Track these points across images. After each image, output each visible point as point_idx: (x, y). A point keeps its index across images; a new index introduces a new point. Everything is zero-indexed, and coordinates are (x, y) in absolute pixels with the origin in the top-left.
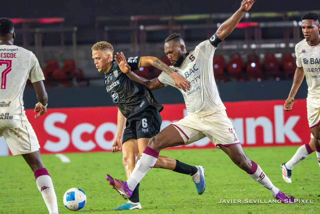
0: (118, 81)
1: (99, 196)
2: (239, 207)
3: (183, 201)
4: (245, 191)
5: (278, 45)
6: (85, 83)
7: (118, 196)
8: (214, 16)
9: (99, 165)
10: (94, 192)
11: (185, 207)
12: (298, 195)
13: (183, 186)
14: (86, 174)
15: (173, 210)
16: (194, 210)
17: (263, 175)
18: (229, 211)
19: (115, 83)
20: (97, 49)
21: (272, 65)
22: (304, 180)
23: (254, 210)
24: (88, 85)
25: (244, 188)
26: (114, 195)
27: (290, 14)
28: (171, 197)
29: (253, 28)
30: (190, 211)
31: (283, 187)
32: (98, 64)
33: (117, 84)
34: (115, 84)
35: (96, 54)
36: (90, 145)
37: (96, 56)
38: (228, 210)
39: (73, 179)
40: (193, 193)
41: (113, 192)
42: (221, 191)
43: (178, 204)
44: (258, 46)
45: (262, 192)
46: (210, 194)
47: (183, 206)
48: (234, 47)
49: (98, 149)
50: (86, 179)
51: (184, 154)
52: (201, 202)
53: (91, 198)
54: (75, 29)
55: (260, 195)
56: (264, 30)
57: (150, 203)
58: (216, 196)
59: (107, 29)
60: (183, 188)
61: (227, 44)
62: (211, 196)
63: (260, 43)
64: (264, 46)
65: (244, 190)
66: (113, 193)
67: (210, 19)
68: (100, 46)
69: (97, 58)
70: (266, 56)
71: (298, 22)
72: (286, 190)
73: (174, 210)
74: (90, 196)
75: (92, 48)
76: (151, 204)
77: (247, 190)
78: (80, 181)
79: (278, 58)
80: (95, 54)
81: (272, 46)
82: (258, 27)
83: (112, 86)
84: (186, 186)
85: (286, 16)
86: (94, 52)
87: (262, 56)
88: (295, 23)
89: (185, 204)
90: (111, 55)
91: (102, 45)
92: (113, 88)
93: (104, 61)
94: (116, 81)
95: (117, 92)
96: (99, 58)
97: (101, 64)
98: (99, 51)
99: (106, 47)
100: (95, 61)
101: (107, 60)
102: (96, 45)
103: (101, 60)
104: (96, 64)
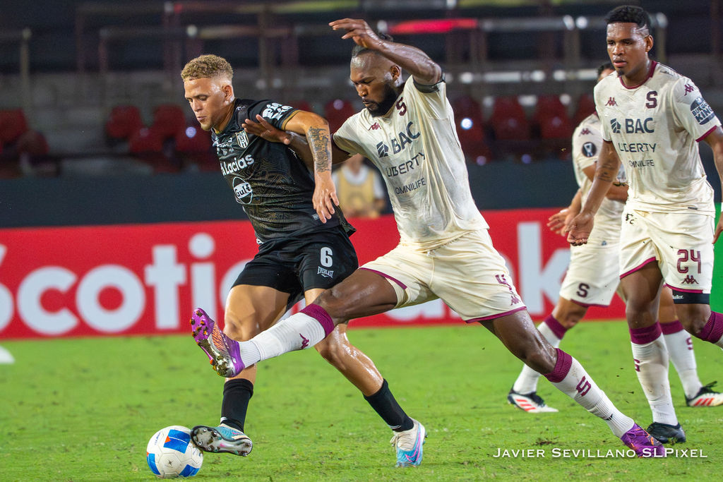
0: (250, 156)
1: (86, 447)
2: (433, 471)
3: (294, 457)
4: (447, 433)
5: (526, 76)
6: (48, 168)
7: (132, 446)
9: (85, 371)
10: (74, 436)
11: (299, 473)
12: (576, 442)
13: (295, 421)
14: (55, 393)
17: (587, 383)
19: (243, 160)
20: (196, 76)
21: (512, 123)
24: (58, 172)
26: (125, 442)
28: (264, 448)
29: (465, 33)
31: (538, 422)
32: (203, 111)
33: (249, 163)
34: (242, 164)
35: (196, 87)
36: (63, 321)
37: (197, 92)
39: (21, 403)
40: (320, 438)
41: (122, 437)
43: (281, 465)
44: (478, 77)
45: (489, 434)
46: (361, 439)
47: (295, 470)
49: (83, 330)
50: (54, 404)
52: (340, 459)
53: (66, 451)
54: (26, 34)
55: (483, 442)
56: (493, 36)
57: (214, 463)
58: (376, 446)
59: (104, 33)
60: (294, 425)
62: (364, 446)
63: (483, 71)
64: (492, 77)
65: (445, 430)
66: (120, 439)
67: (361, 10)
68: (203, 68)
69: (198, 97)
70: (498, 103)
71: (575, 17)
72: (547, 430)
73: (273, 479)
74: (63, 445)
75: (183, 73)
76: (216, 465)
77: (452, 431)
78: (39, 410)
79: (529, 108)
81: (513, 77)
82: (478, 30)
83: (235, 167)
84: (301, 421)
87: (488, 102)
88: (568, 22)
89: (300, 464)
90: (231, 86)
91: (208, 65)
92: (237, 172)
93: (216, 103)
94: (244, 156)
95: (247, 181)
96: (204, 97)
97: (209, 111)
98: (203, 79)
99: (218, 68)
100: (193, 105)
101: (223, 99)
102: (193, 66)
103: (208, 100)
104: (198, 111)
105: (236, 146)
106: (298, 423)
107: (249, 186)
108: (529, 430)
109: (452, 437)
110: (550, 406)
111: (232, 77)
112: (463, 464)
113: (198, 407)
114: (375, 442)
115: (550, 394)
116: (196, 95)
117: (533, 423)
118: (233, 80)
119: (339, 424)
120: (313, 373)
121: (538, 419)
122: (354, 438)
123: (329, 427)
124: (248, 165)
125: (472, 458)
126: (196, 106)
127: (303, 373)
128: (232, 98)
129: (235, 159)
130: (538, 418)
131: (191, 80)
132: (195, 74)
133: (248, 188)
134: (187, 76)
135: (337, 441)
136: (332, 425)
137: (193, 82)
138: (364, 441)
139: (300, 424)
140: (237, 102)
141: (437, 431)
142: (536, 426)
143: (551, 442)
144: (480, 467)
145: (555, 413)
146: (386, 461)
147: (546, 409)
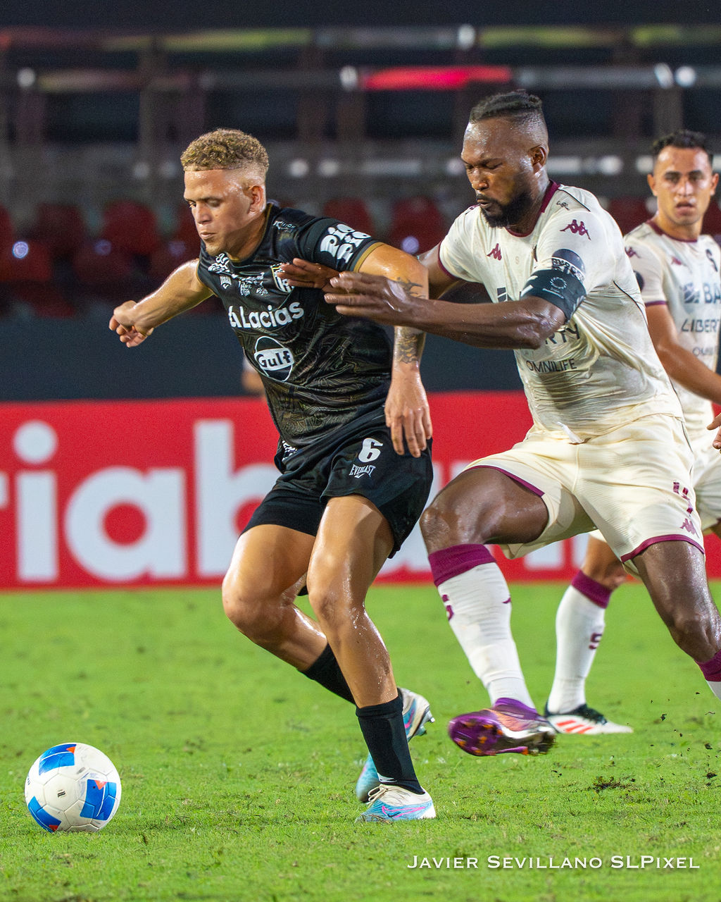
0: (297, 304)
3: (185, 802)
4: (443, 766)
8: (327, 38)
11: (193, 830)
13: (187, 743)
15: (145, 840)
16: (231, 843)
18: (375, 847)
19: (284, 311)
20: (206, 165)
22: (687, 720)
23: (480, 845)
25: (440, 753)
27: (643, 36)
30: (211, 848)
31: (599, 750)
32: (212, 224)
33: (295, 317)
34: (282, 317)
35: (204, 182)
37: (205, 191)
38: (372, 842)
40: (229, 770)
42: (343, 764)
43: (162, 816)
45: (514, 769)
46: (297, 774)
47: (185, 824)
48: (410, 167)
51: (191, 607)
52: (262, 807)
55: (504, 782)
58: (323, 786)
60: (187, 749)
61: (380, 156)
62: (302, 786)
65: (441, 760)
67: (312, 49)
68: (219, 154)
69: (205, 201)
71: (674, 68)
73: (148, 839)
75: (184, 157)
77: (452, 763)
80: (195, 183)
82: (512, 86)
83: (267, 320)
84: (197, 742)
85: (628, 45)
86: (192, 174)
88: (663, 75)
89: (195, 815)
90: (263, 187)
91: (227, 148)
92: (271, 328)
93: (235, 213)
94: (287, 305)
95: (286, 346)
96: (215, 202)
97: (222, 225)
98: (218, 172)
99: (245, 156)
100: (196, 211)
101: (247, 208)
102: (204, 146)
103: (223, 206)
104: (203, 222)
105: (271, 287)
106: (193, 745)
107: (290, 354)
108: (582, 764)
109: (452, 773)
110: (618, 723)
111: (266, 170)
112: (469, 818)
113: (23, 717)
114: (321, 779)
115: (619, 703)
116: (203, 197)
117: (590, 752)
118: (268, 175)
119: (262, 748)
120: (219, 662)
121: (596, 745)
122: (286, 773)
123: (244, 753)
124: (294, 320)
125: (486, 809)
126: (201, 216)
127: (202, 661)
128: (261, 206)
129: (270, 308)
130: (597, 742)
131: (197, 170)
132: (205, 160)
133: (287, 358)
134: (191, 162)
135: (258, 776)
136: (250, 750)
137: (198, 175)
138: (303, 777)
139: (196, 746)
140: (272, 213)
141: (427, 762)
142: (595, 755)
143: (618, 785)
144: (498, 824)
145: (628, 735)
146: (338, 812)
147: (610, 728)
